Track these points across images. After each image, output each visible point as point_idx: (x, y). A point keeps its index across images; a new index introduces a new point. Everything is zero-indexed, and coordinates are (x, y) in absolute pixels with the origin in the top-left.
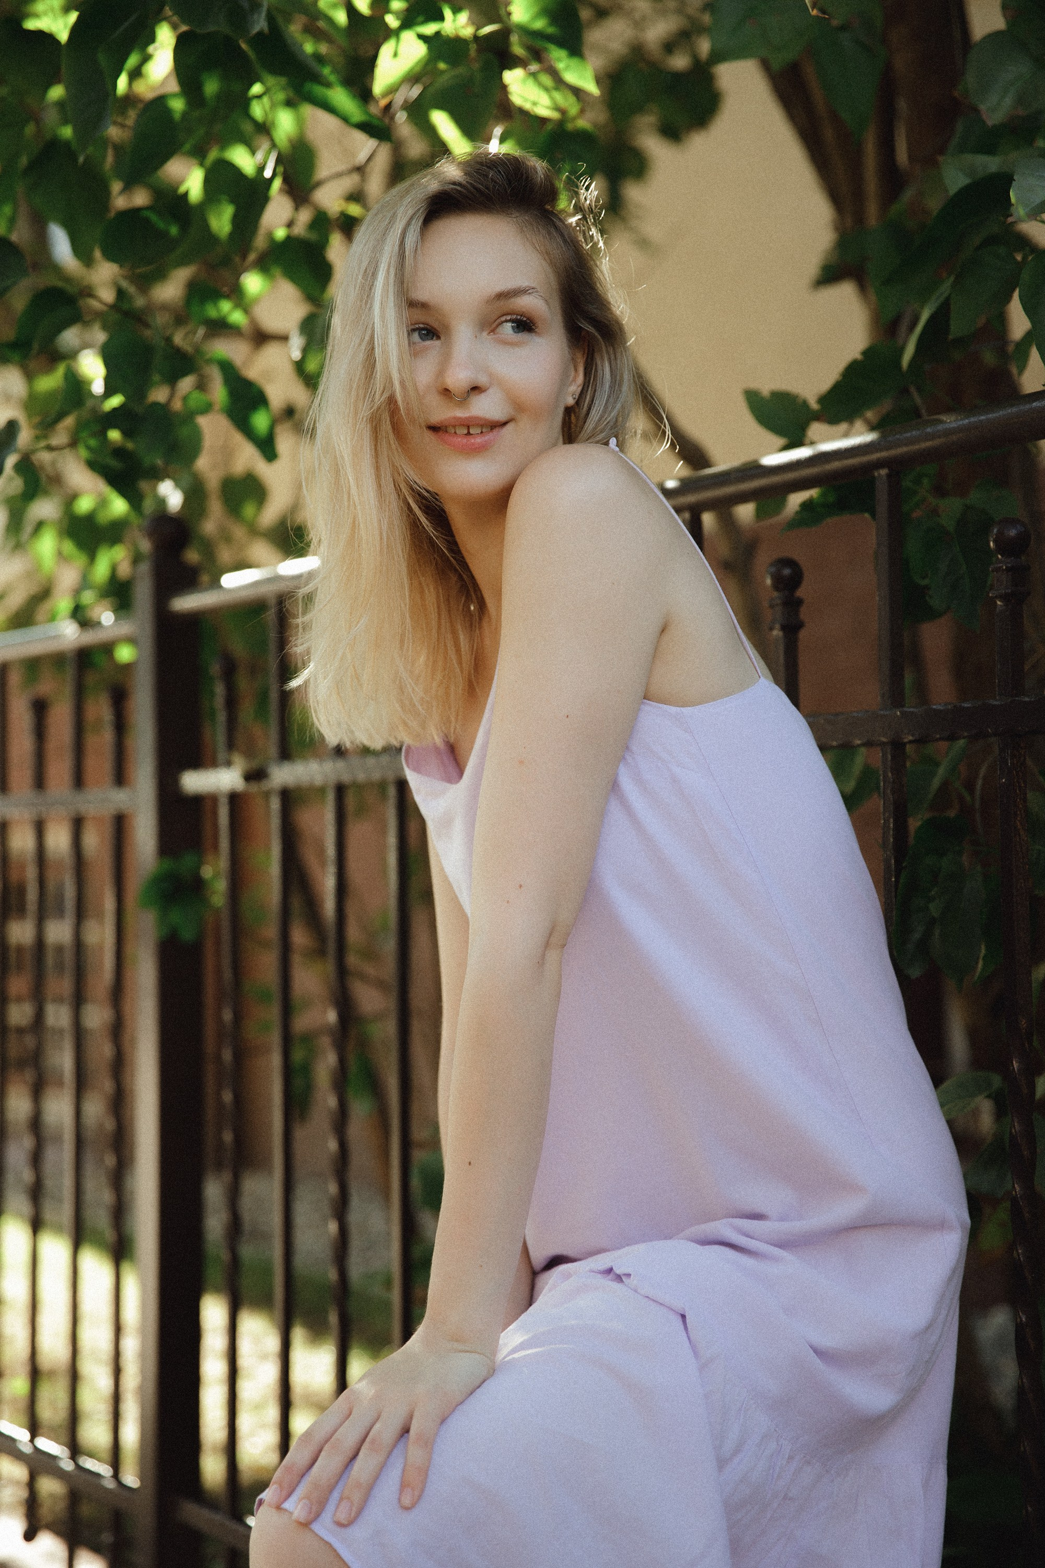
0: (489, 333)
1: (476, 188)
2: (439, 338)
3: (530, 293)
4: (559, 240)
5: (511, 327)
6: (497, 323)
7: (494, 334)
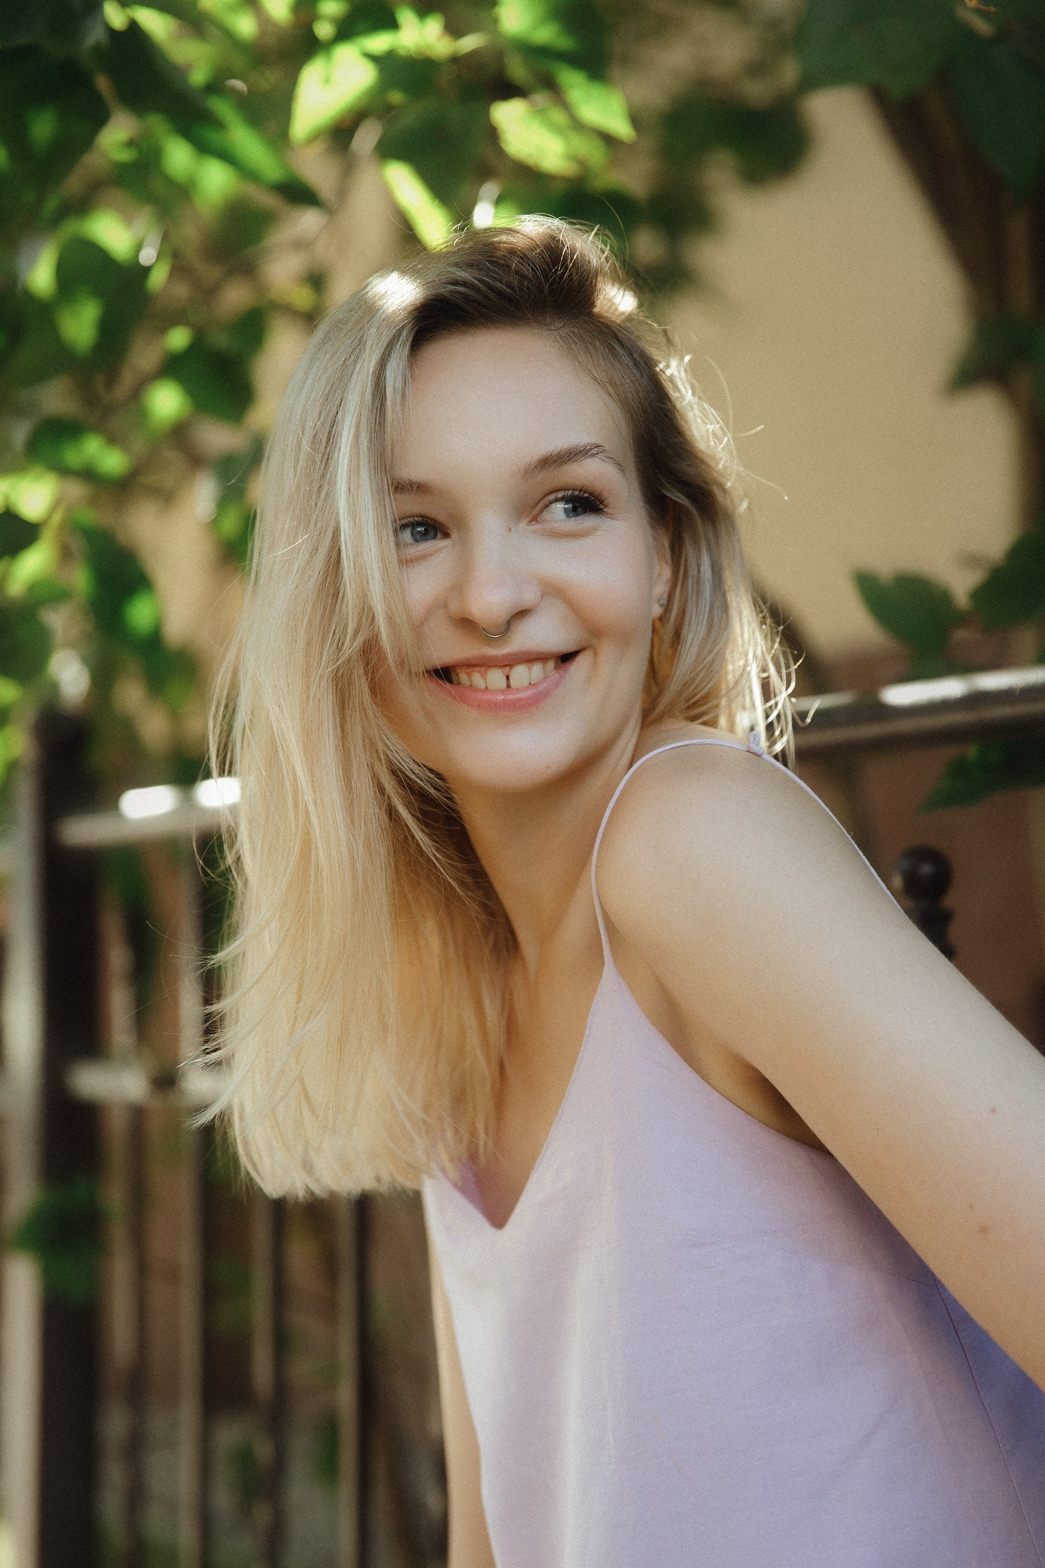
0: (531, 522)
1: (490, 287)
2: (446, 535)
3: (593, 455)
4: (627, 360)
5: (563, 509)
6: (541, 505)
7: (537, 522)
